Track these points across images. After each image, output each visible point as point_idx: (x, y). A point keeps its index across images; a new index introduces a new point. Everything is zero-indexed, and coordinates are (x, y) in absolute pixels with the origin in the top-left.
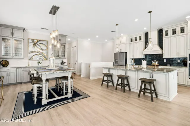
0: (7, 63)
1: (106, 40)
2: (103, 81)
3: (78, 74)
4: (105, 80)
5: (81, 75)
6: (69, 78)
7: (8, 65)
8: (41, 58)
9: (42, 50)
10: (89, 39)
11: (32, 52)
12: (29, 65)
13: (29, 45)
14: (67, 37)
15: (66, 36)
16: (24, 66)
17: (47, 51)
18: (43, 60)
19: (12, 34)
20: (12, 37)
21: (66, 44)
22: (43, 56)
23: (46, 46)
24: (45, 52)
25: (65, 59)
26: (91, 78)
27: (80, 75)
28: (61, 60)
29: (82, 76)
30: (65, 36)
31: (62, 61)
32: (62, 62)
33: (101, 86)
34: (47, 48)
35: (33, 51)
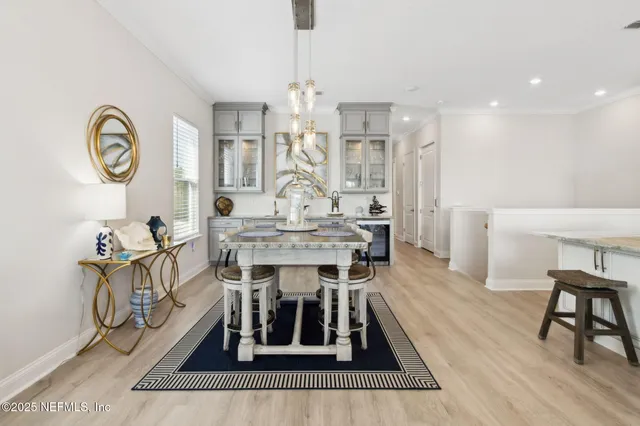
0: (228, 205)
1: (600, 93)
2: (552, 315)
3: (441, 254)
4: (561, 308)
5: (449, 259)
6: (344, 275)
7: (230, 212)
8: (307, 189)
9: (311, 164)
10: (494, 104)
11: (285, 173)
12: (276, 212)
13: (278, 151)
14: (393, 109)
15: (390, 104)
16: (262, 214)
17: (324, 167)
18: (312, 198)
19: (238, 125)
20: (238, 135)
21: (388, 135)
22: (312, 183)
23: (323, 152)
24: (318, 170)
25: (384, 193)
26: (491, 284)
27: (447, 260)
28: (371, 196)
29: (453, 266)
30: (386, 107)
31: (375, 202)
32: (372, 203)
33: (535, 337)
34: (326, 158)
35: (288, 168)
